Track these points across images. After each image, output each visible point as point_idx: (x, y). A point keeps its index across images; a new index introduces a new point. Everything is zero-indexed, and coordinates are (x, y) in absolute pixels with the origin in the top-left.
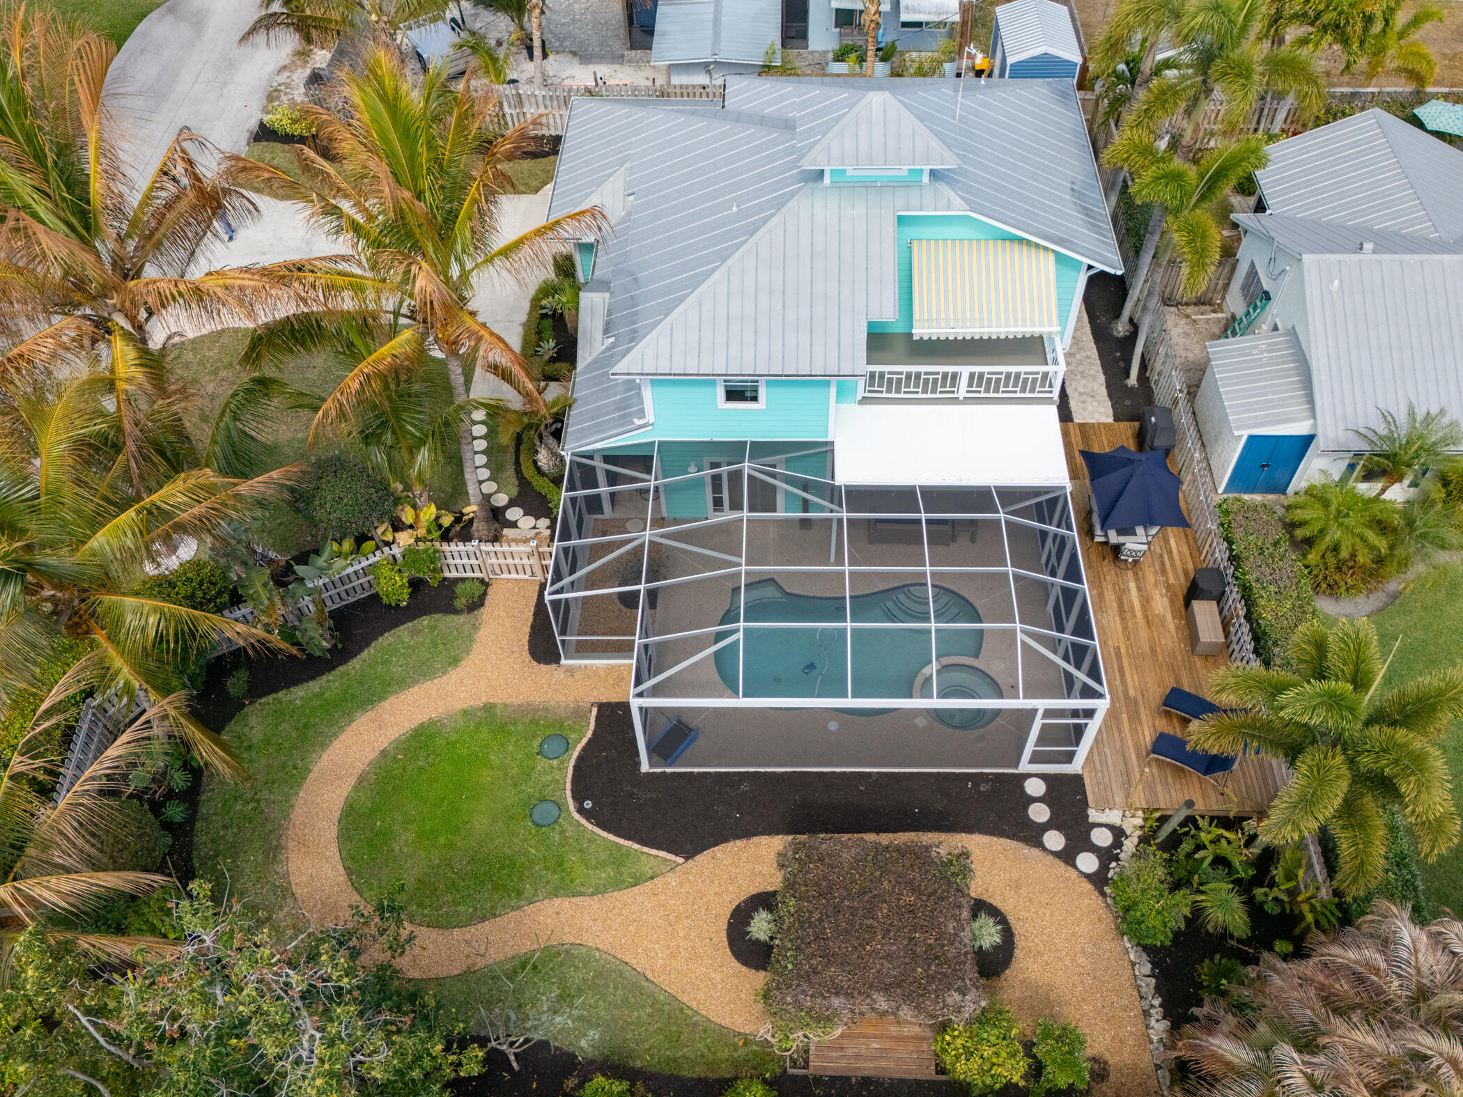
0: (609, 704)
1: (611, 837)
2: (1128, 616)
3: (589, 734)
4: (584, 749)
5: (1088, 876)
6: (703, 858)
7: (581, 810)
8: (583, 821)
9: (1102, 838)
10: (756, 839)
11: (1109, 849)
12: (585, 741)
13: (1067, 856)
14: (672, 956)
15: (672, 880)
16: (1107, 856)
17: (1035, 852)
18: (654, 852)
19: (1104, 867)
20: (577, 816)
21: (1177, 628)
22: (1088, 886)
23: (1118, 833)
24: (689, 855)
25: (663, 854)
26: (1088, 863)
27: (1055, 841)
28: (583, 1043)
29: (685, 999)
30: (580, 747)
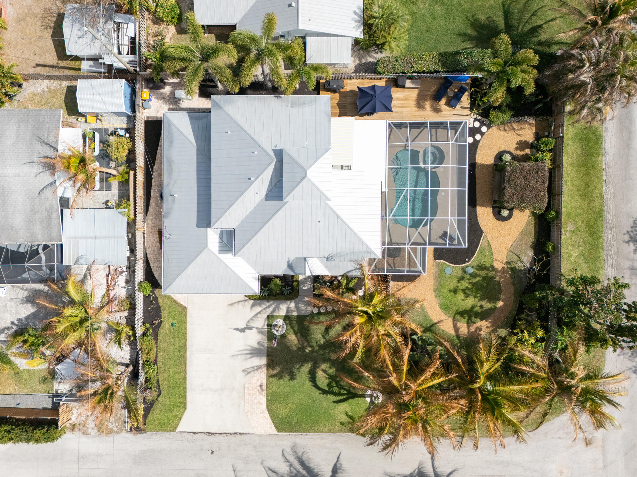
0: (434, 257)
1: (476, 253)
2: (404, 105)
3: (444, 261)
4: (449, 262)
5: (488, 129)
6: (483, 228)
7: (468, 261)
8: (471, 260)
9: (477, 124)
10: (478, 215)
11: (480, 123)
12: (446, 263)
13: (482, 134)
14: (509, 235)
15: (489, 236)
16: (482, 124)
17: (481, 142)
18: (481, 241)
19: (485, 125)
20: (470, 262)
21: (408, 92)
22: (490, 130)
23: (475, 120)
24: (482, 232)
25: (482, 239)
26: (484, 129)
27: (478, 137)
28: (530, 254)
29: (520, 231)
30: (448, 264)
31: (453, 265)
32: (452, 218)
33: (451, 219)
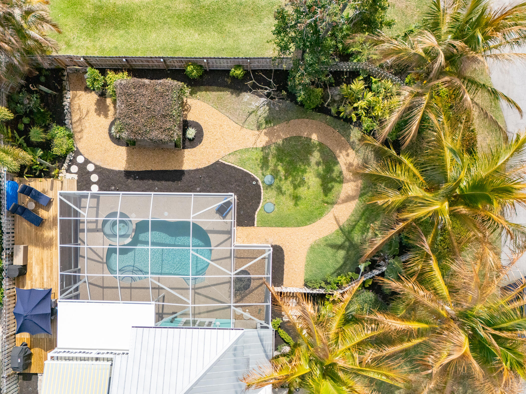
0: (250, 226)
1: (245, 170)
2: (49, 265)
3: (257, 213)
4: (258, 206)
5: (81, 154)
6: (213, 161)
7: (257, 181)
8: (256, 177)
9: (74, 169)
10: (195, 168)
11: (72, 164)
12: (258, 210)
13: (87, 162)
14: (221, 126)
15: (223, 153)
16: (73, 162)
17: (98, 164)
18: (230, 164)
19: (75, 158)
20: (258, 179)
21: (31, 258)
22: (81, 151)
23: (68, 171)
24: (217, 163)
25: (226, 163)
26: (80, 159)
27: (91, 168)
28: (248, 97)
29: (217, 111)
30: (260, 207)
31: (262, 201)
32: (192, 216)
33: (193, 218)
